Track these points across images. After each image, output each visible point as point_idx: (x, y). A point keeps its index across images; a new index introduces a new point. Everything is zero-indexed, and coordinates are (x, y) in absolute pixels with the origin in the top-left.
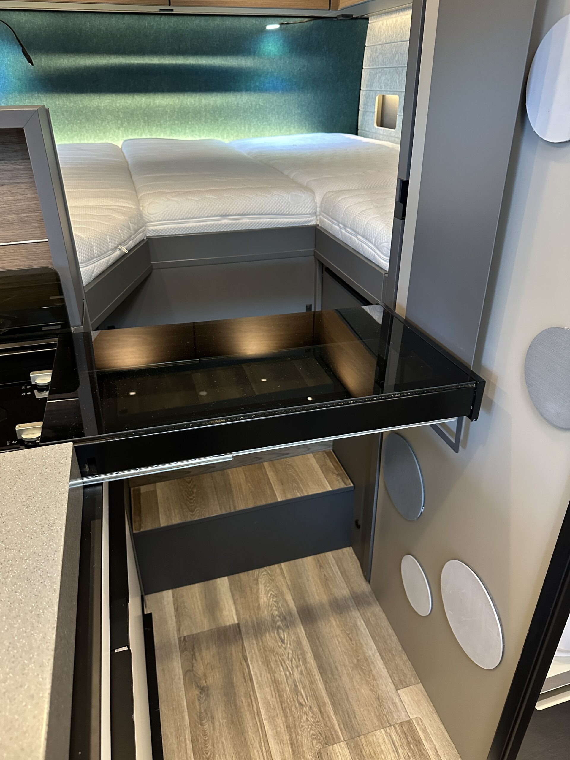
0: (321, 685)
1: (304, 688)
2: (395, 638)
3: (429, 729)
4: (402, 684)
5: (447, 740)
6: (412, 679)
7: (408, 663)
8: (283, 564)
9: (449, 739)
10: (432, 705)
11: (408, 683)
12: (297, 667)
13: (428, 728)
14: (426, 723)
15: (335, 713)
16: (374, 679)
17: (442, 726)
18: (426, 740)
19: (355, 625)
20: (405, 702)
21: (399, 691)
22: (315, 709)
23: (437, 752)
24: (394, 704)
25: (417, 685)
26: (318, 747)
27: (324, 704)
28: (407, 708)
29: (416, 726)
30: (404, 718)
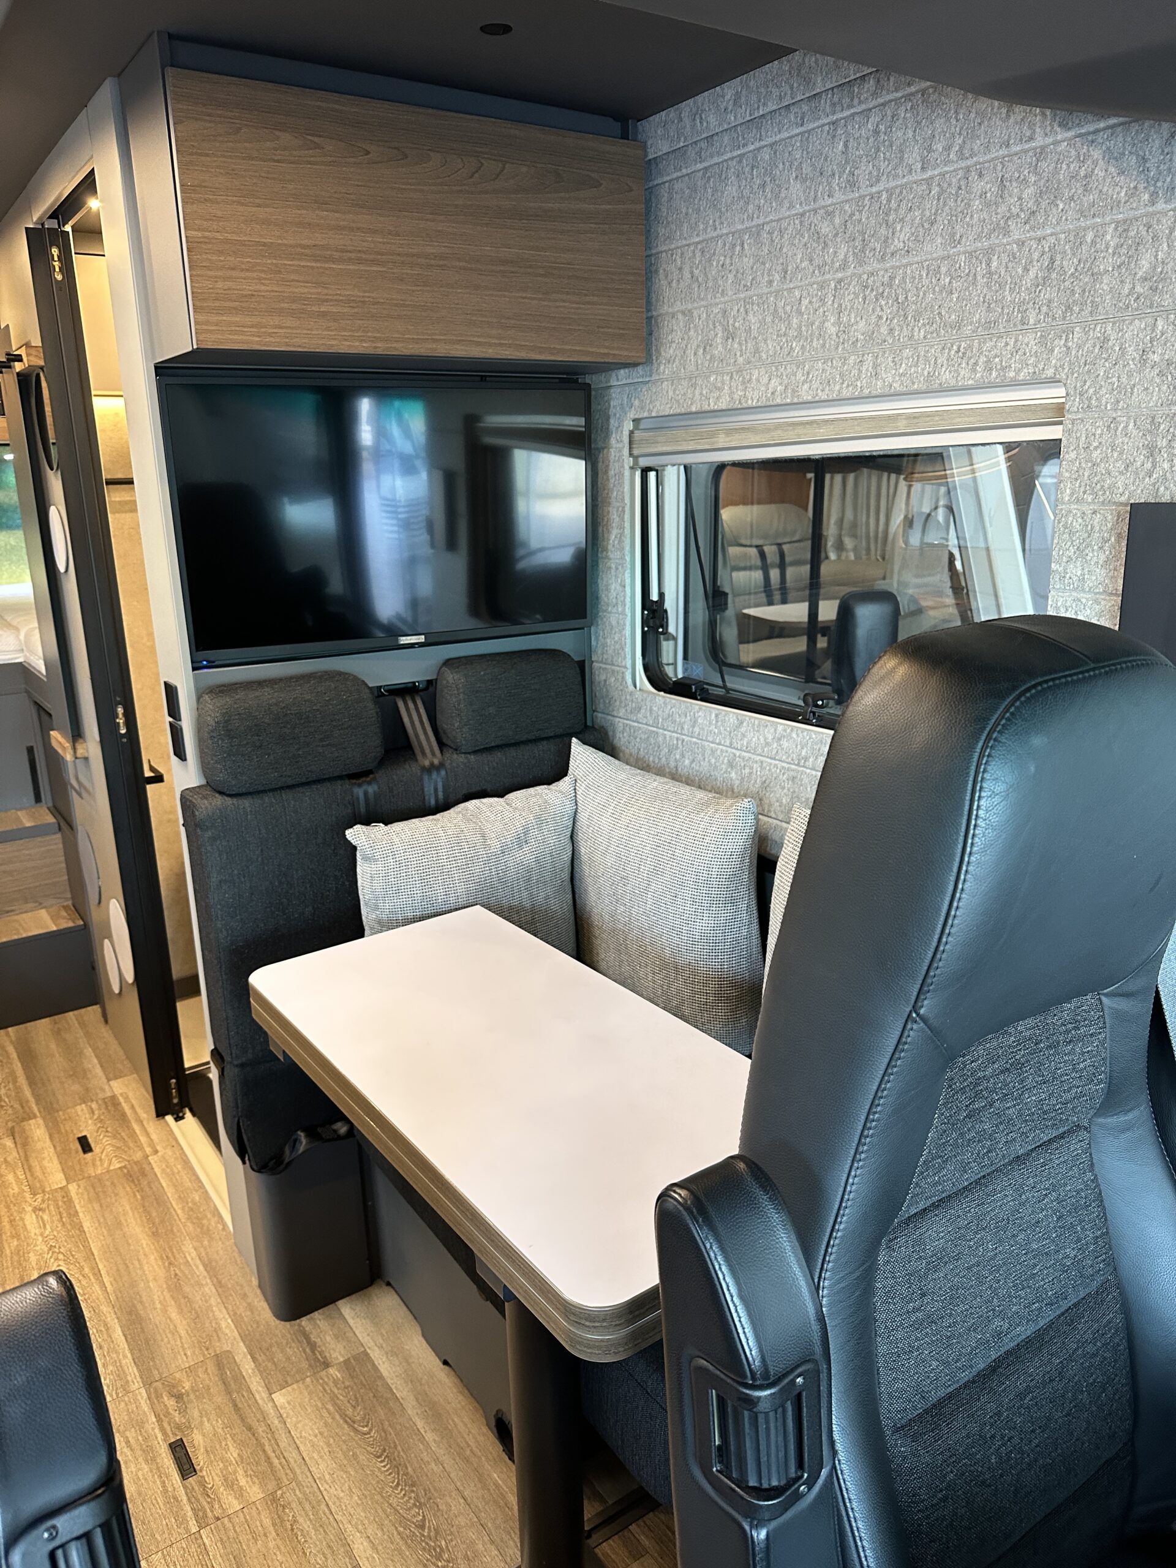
0: (27, 1093)
1: (8, 1097)
2: (121, 1053)
7: (129, 1065)
8: (10, 1029)
12: (5, 1087)
14: (131, 1095)
15: (37, 1104)
16: (88, 1079)
18: (125, 1101)
19: (81, 1053)
21: (110, 1081)
22: (17, 1106)
24: (103, 1090)
26: (10, 1124)
27: (28, 1101)
28: (115, 1088)
29: (118, 1096)
30: (109, 1094)
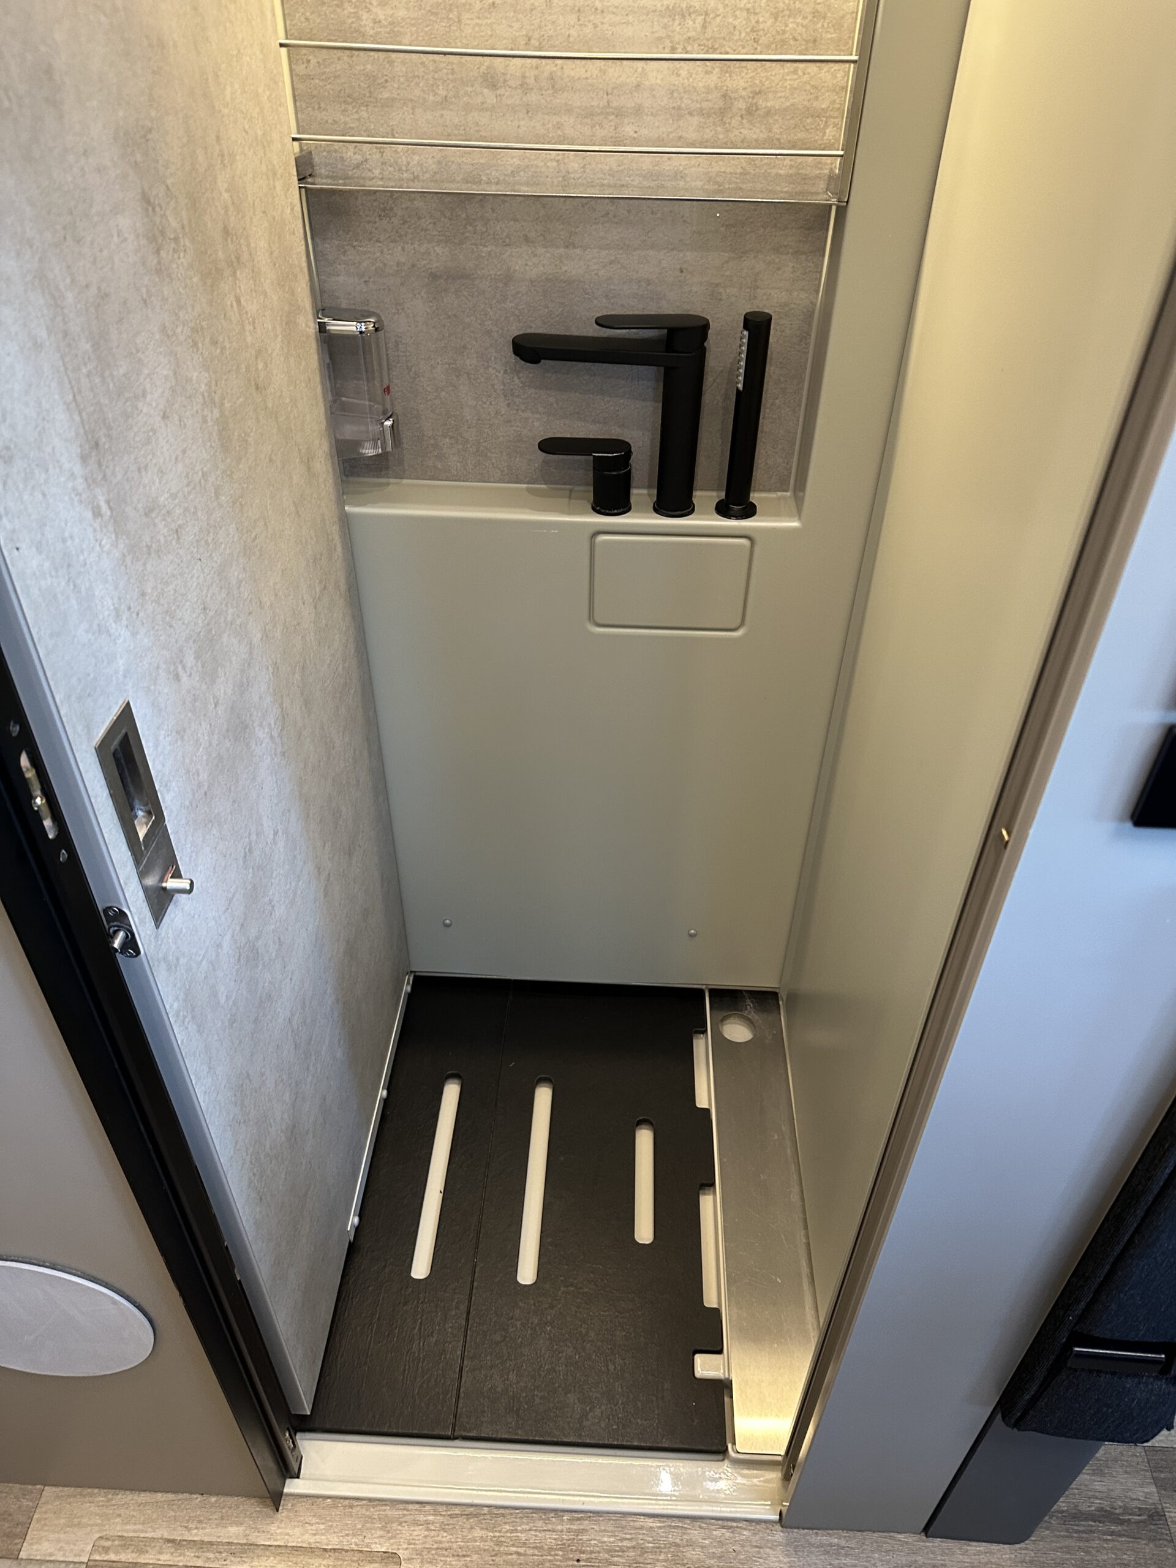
3: (129, 1530)
4: (16, 1536)
5: (170, 1503)
6: (25, 1503)
9: (171, 1496)
10: (96, 1491)
11: (23, 1519)
13: (127, 1531)
17: (144, 1497)
18: (141, 1552)
20: (51, 1555)
21: (23, 1555)
23: (173, 1541)
25: (43, 1500)
28: (64, 1555)
29: (106, 1558)
